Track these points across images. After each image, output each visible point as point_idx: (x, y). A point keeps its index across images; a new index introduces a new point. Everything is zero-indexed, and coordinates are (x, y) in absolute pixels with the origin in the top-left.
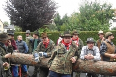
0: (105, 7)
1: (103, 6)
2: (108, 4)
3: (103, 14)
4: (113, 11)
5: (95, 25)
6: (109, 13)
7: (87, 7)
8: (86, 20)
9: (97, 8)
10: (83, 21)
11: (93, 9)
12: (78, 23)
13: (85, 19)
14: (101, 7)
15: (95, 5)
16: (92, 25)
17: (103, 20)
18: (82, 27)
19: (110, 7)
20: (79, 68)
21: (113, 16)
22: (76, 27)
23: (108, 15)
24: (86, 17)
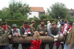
0: (25, 6)
1: (24, 5)
2: (27, 4)
3: (24, 10)
5: (20, 16)
7: (14, 5)
8: (14, 13)
9: (20, 6)
11: (18, 6)
12: (8, 15)
13: (13, 13)
14: (23, 5)
16: (18, 16)
17: (24, 13)
18: (11, 18)
19: (28, 6)
21: (30, 11)
22: (7, 17)
23: (27, 10)
24: (14, 11)
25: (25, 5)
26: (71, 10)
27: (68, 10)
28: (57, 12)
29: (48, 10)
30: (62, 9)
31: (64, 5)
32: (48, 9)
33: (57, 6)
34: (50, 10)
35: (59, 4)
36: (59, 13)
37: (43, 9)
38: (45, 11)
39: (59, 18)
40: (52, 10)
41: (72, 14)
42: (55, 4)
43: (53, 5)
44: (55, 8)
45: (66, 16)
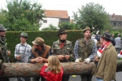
0: (35, 7)
2: (38, 4)
3: (32, 14)
4: (43, 12)
5: (24, 24)
6: (39, 13)
7: (16, 5)
8: (15, 19)
9: (26, 6)
10: (11, 20)
11: (23, 7)
12: (5, 22)
13: (13, 18)
14: (31, 6)
15: (25, 4)
16: (21, 25)
17: (33, 20)
18: (10, 27)
19: (40, 7)
20: (5, 73)
21: (43, 16)
23: (38, 15)
24: (15, 15)
25: (34, 5)
26: (114, 16)
27: (108, 16)
28: (90, 19)
29: (76, 16)
30: (98, 14)
31: (101, 7)
32: (74, 14)
33: (90, 9)
34: (79, 15)
35: (93, 6)
36: (93, 21)
37: (67, 14)
38: (69, 17)
39: (93, 28)
40: (82, 16)
41: (115, 23)
42: (88, 5)
43: (83, 6)
44: (87, 13)
45: (105, 26)
